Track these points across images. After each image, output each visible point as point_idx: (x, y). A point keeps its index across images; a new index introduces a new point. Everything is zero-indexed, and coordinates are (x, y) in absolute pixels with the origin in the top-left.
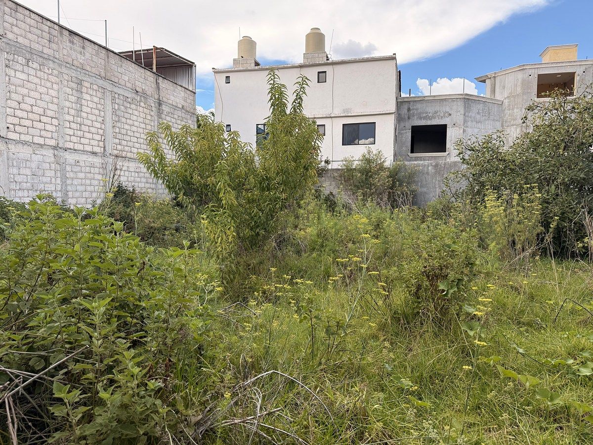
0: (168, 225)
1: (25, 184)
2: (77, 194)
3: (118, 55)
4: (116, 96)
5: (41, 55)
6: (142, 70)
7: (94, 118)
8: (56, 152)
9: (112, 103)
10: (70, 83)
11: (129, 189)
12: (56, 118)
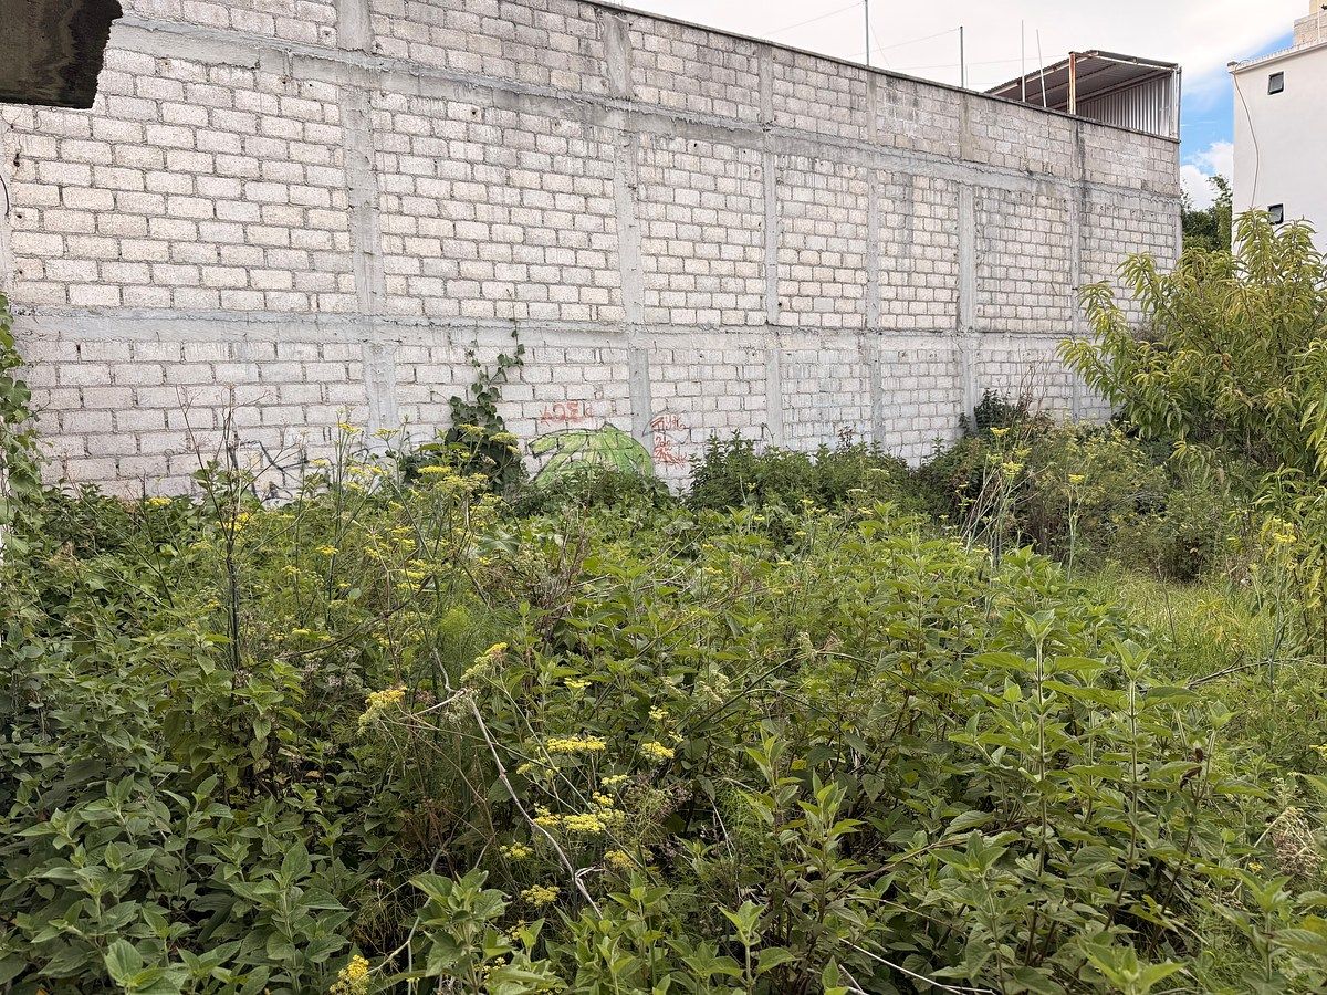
1: (807, 411)
2: (902, 424)
3: (989, 98)
4: (985, 194)
5: (836, 143)
6: (1043, 119)
7: (937, 253)
8: (862, 339)
9: (975, 211)
10: (890, 187)
11: (1011, 403)
12: (863, 269)
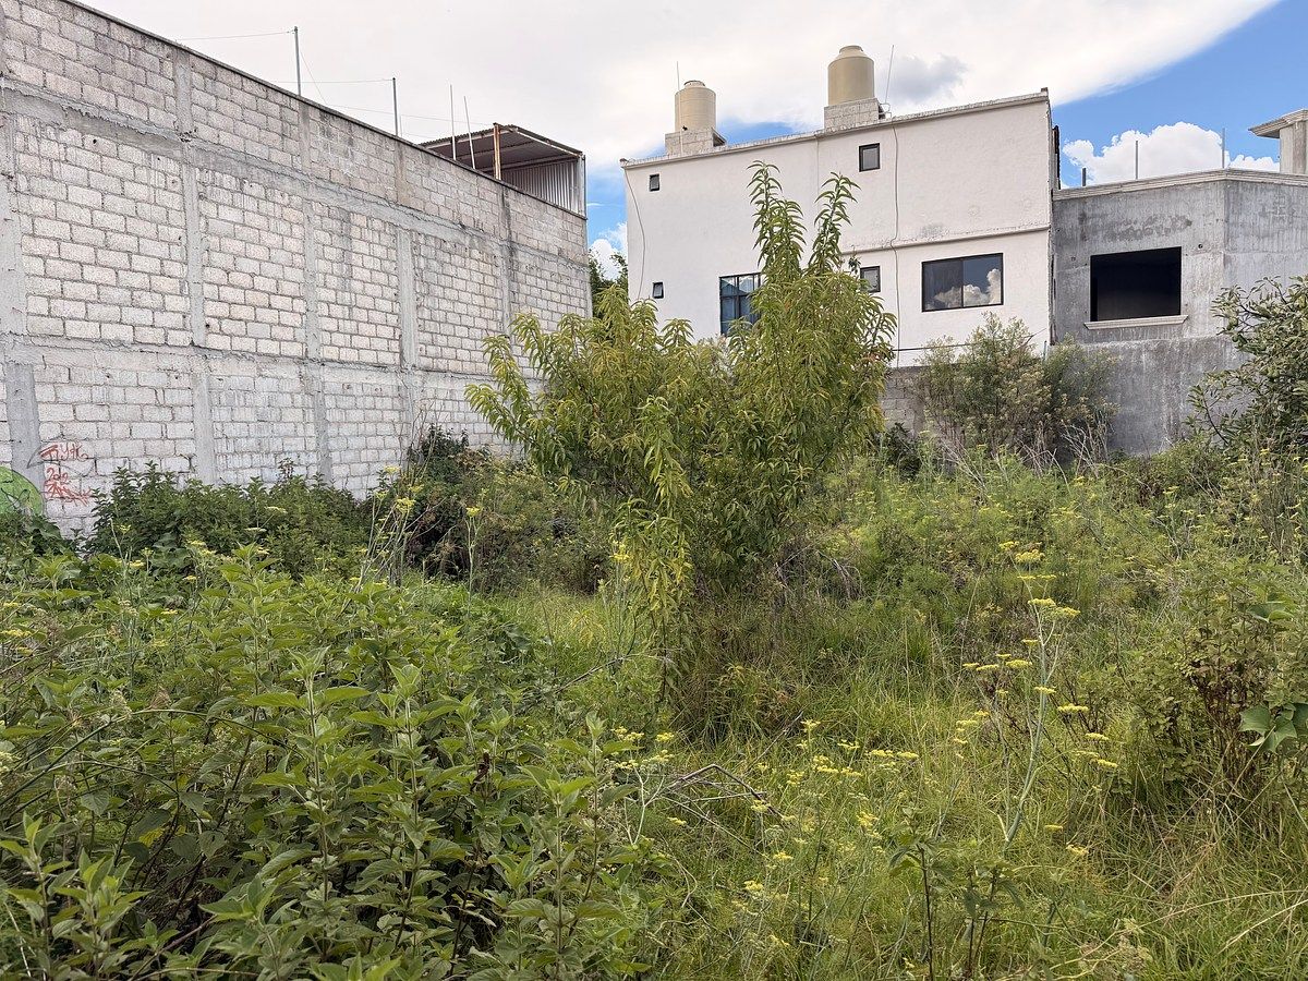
0: (536, 523)
1: (244, 441)
2: (350, 456)
3: (421, 150)
4: (421, 240)
5: (266, 166)
6: (473, 179)
7: (377, 291)
8: (303, 368)
9: (413, 255)
10: (326, 220)
11: (454, 438)
12: (300, 298)
